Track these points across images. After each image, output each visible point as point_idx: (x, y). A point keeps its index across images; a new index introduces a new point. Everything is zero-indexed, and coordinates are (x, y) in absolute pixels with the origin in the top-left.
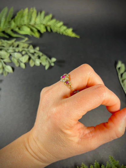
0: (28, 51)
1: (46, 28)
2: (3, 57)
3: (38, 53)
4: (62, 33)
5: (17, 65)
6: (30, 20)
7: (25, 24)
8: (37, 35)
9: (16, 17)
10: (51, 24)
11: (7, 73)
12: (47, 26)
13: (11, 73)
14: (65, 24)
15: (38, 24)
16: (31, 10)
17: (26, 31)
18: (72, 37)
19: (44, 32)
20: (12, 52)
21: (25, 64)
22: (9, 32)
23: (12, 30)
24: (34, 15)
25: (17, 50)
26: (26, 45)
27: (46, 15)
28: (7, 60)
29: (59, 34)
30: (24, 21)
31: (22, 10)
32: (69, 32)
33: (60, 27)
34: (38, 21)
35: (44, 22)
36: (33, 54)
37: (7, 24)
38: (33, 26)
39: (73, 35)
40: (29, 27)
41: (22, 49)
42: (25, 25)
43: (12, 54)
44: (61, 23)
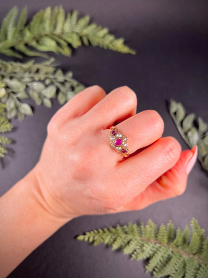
0: (55, 79)
1: (81, 38)
2: (15, 90)
3: (70, 82)
4: (108, 47)
5: (38, 103)
6: (55, 27)
7: (46, 33)
8: (67, 52)
9: (32, 23)
10: (88, 33)
11: (23, 117)
12: (83, 36)
13: (29, 116)
14: (111, 32)
15: (67, 33)
16: (56, 10)
17: (49, 45)
18: (123, 53)
19: (79, 47)
20: (30, 82)
21: (51, 100)
22: (22, 47)
23: (26, 45)
24: (61, 18)
25: (37, 77)
26: (51, 69)
27: (80, 17)
28: (21, 95)
29: (103, 48)
30: (44, 29)
31: (41, 11)
32: (119, 45)
33: (104, 37)
34: (67, 27)
35: (78, 29)
36: (63, 83)
37: (17, 35)
38: (60, 37)
39: (125, 50)
40: (53, 39)
41: (45, 76)
42: (47, 35)
43: (29, 84)
44: (105, 31)
